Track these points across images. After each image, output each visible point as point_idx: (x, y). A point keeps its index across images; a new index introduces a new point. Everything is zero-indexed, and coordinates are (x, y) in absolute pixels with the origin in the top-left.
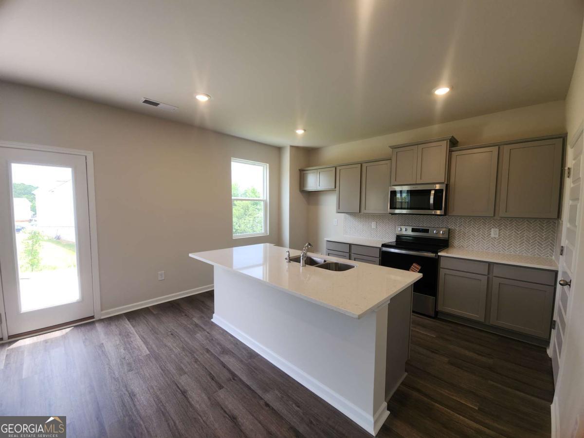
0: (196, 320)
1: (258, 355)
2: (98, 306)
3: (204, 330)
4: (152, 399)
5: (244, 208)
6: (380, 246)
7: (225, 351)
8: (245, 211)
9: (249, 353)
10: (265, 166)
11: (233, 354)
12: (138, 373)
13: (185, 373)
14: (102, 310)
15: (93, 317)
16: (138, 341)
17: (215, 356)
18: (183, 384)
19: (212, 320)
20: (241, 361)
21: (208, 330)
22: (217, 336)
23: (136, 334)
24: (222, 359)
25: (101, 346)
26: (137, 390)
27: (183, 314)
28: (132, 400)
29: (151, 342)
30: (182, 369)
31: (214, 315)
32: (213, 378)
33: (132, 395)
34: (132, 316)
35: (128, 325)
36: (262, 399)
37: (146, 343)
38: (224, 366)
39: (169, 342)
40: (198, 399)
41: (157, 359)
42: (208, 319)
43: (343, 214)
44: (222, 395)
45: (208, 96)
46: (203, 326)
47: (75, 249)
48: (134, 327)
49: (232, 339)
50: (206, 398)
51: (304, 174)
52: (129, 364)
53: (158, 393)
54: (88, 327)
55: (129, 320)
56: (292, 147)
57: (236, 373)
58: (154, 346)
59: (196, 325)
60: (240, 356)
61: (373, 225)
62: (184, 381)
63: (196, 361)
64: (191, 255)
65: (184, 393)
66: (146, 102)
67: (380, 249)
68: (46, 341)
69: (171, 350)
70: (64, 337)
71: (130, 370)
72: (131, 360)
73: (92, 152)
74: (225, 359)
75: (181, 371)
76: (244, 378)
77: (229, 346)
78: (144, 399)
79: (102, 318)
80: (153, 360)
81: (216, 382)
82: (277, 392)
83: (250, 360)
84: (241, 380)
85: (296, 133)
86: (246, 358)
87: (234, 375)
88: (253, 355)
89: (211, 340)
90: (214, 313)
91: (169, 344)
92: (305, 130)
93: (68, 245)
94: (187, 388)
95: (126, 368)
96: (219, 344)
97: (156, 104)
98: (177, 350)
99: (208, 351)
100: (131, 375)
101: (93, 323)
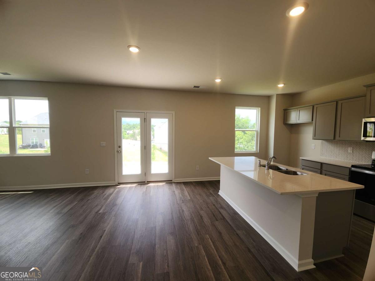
0: (211, 191)
1: (238, 214)
2: (174, 177)
3: (214, 196)
4: (189, 214)
5: (252, 136)
6: (350, 166)
7: (222, 207)
8: (252, 138)
9: (234, 212)
10: (258, 109)
11: (226, 210)
12: (186, 204)
13: (203, 210)
14: (175, 179)
15: (172, 181)
16: (186, 193)
17: (217, 208)
18: (201, 213)
19: (219, 193)
20: (229, 214)
21: (216, 197)
22: (219, 200)
23: (186, 191)
24: (220, 210)
25: (174, 191)
26: (184, 210)
27: (206, 188)
28: (183, 212)
29: (191, 195)
30: (202, 208)
31: (220, 191)
32: (214, 216)
33: (183, 211)
34: (185, 183)
35: (183, 187)
36: (235, 231)
37: (189, 195)
38: (220, 213)
39: (198, 197)
40: (206, 221)
41: (193, 202)
42: (216, 192)
43: (320, 141)
44: (217, 223)
45: (221, 79)
46: (214, 195)
47: (167, 154)
48: (185, 188)
49: (227, 204)
50: (210, 222)
51: (287, 112)
52: (183, 200)
53: (192, 213)
54: (170, 184)
55: (184, 185)
56: (277, 95)
57: (225, 218)
58: (192, 197)
59: (211, 194)
60: (229, 212)
61: (350, 150)
62: (202, 213)
63: (208, 207)
64: (209, 158)
65: (201, 217)
66: (194, 87)
67: (350, 169)
68: (158, 186)
69: (199, 200)
70: (163, 185)
71: (183, 203)
72: (184, 199)
73: (174, 112)
74: (222, 211)
75: (202, 209)
76: (229, 221)
77: (225, 206)
78: (187, 214)
79: (175, 182)
80: (191, 201)
81: (215, 218)
82: (244, 232)
83: (233, 215)
84: (227, 221)
85: (277, 86)
86: (232, 213)
87: (224, 218)
88: (236, 213)
89: (217, 201)
90: (219, 190)
91: (198, 198)
92: (284, 84)
93: (164, 152)
94: (203, 215)
95: (182, 201)
96: (220, 204)
97: (199, 87)
98: (201, 201)
99: (214, 205)
100: (183, 204)
101: (172, 183)
